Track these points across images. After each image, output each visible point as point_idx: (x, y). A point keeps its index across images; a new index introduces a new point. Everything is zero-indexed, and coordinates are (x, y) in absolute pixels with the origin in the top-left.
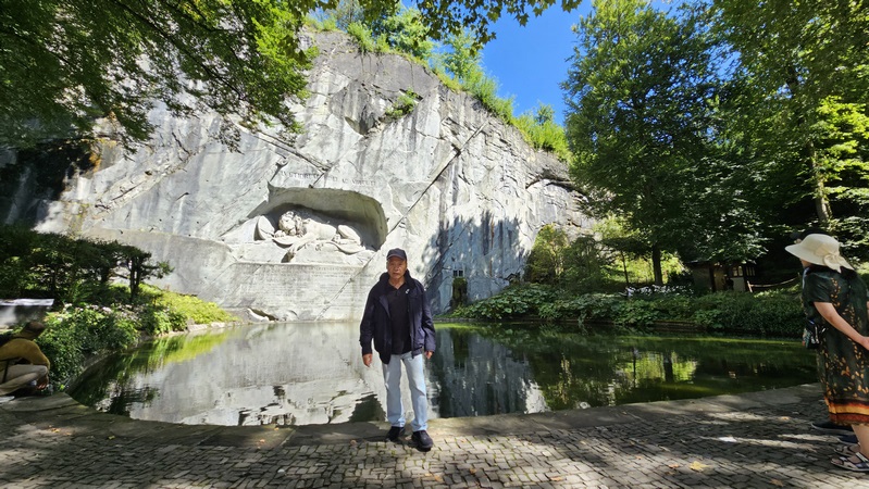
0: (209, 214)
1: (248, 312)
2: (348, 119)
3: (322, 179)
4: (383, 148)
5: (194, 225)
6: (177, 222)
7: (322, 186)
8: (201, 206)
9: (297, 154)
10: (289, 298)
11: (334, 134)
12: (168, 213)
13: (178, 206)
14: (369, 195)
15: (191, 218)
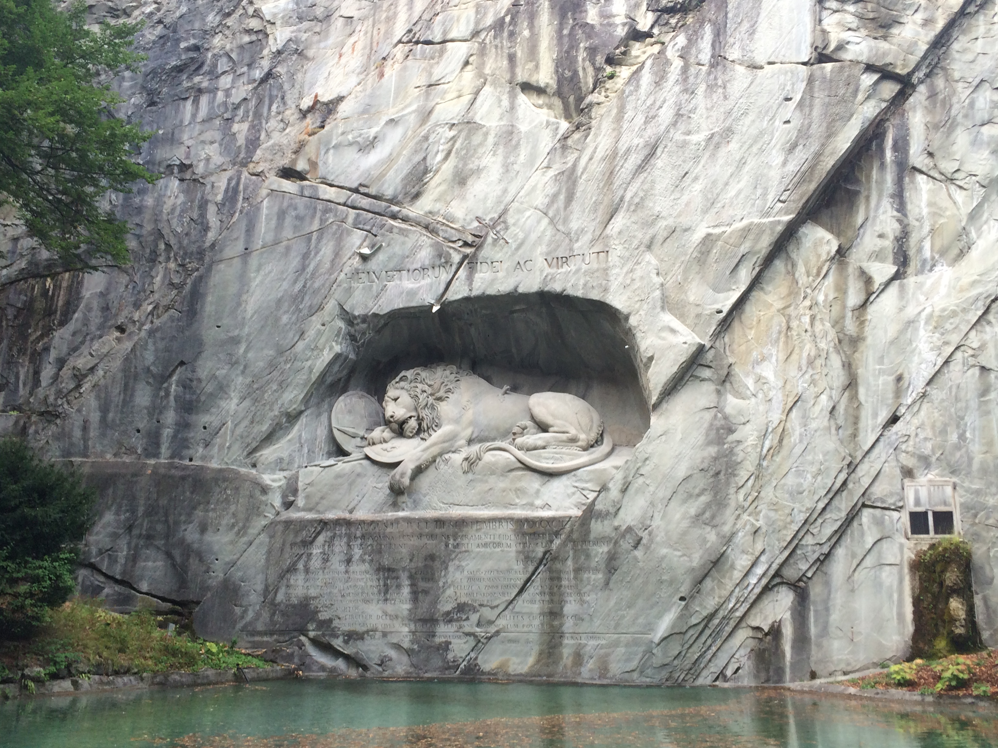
0: (223, 404)
1: (301, 645)
2: (527, 87)
3: (462, 273)
4: (622, 147)
5: (197, 434)
6: (167, 432)
7: (465, 294)
8: (209, 388)
9: (405, 220)
10: (389, 608)
11: (491, 140)
12: (150, 415)
13: (167, 394)
14: (595, 295)
15: (193, 418)
